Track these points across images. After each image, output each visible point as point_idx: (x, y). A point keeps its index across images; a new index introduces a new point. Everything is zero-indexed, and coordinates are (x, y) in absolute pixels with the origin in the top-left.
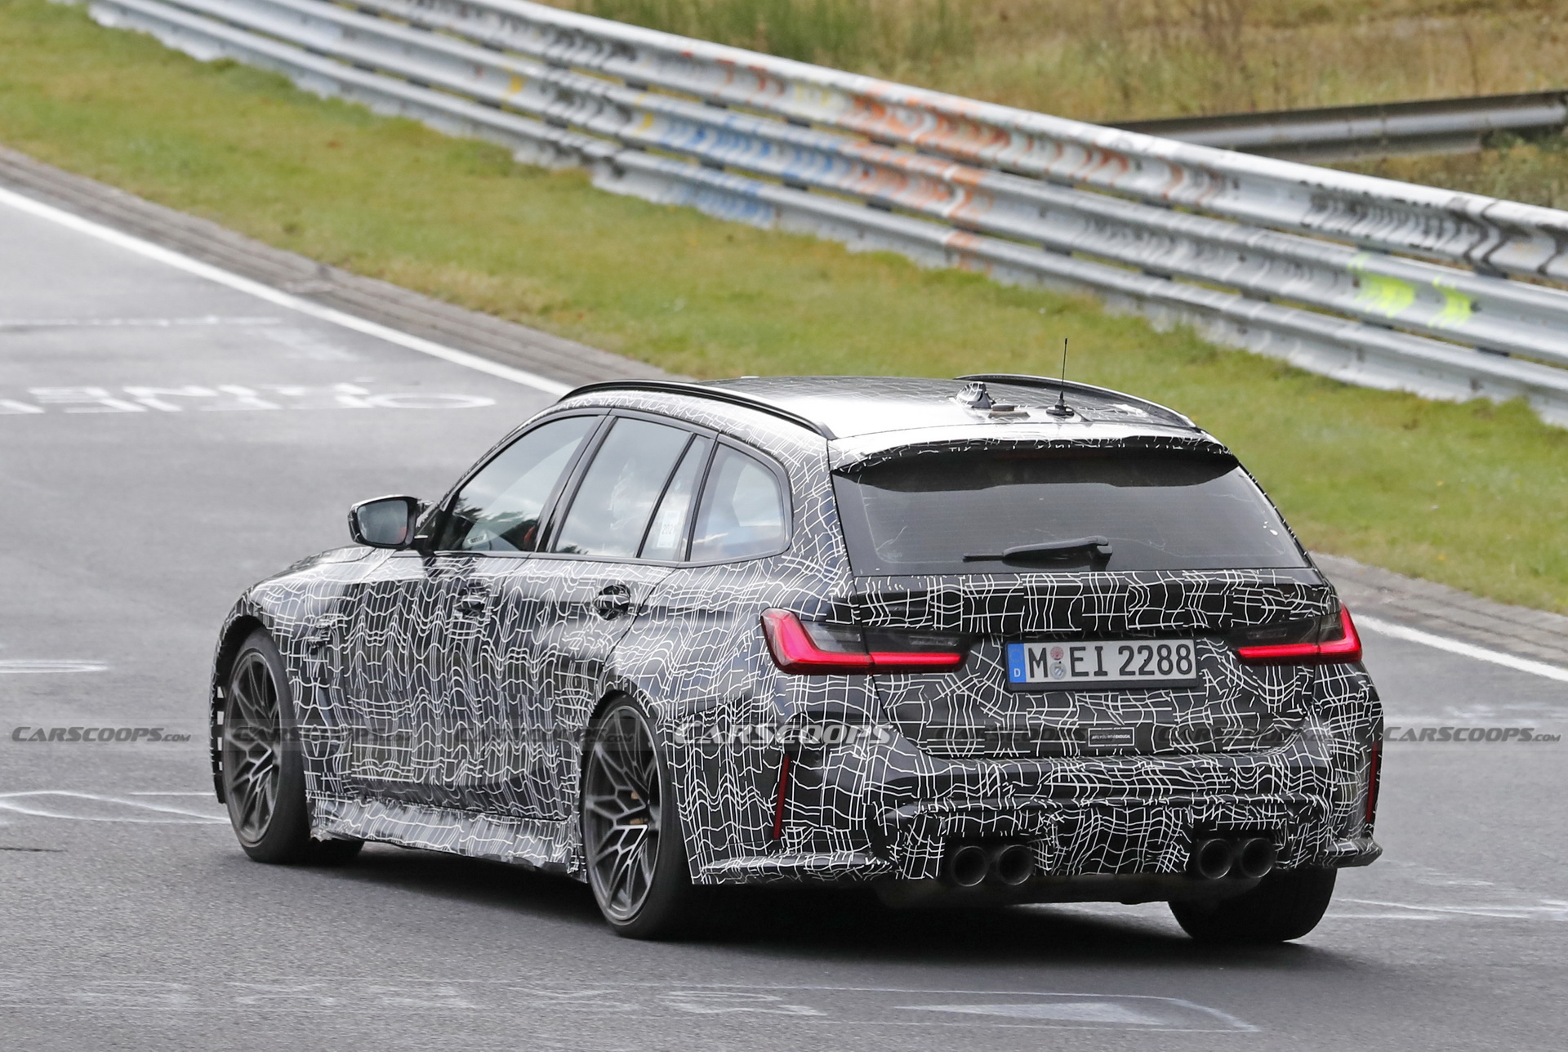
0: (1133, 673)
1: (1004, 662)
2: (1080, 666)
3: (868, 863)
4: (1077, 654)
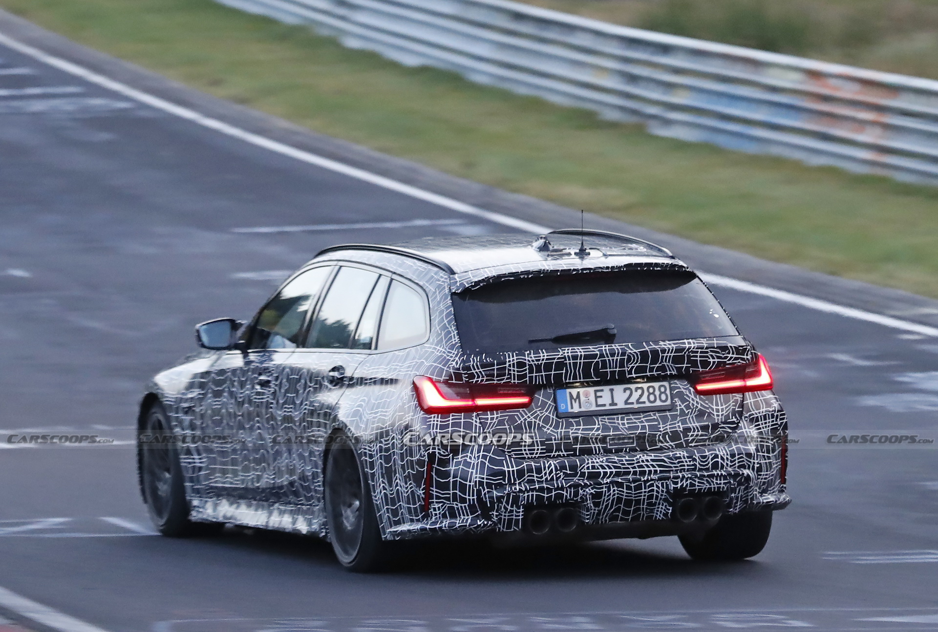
0: (632, 403)
1: (555, 401)
2: (600, 401)
3: (479, 523)
4: (599, 394)
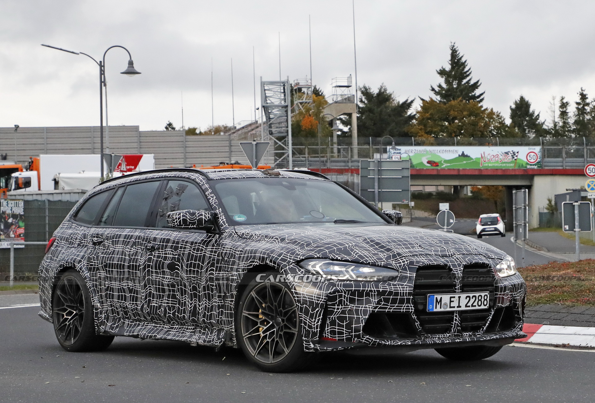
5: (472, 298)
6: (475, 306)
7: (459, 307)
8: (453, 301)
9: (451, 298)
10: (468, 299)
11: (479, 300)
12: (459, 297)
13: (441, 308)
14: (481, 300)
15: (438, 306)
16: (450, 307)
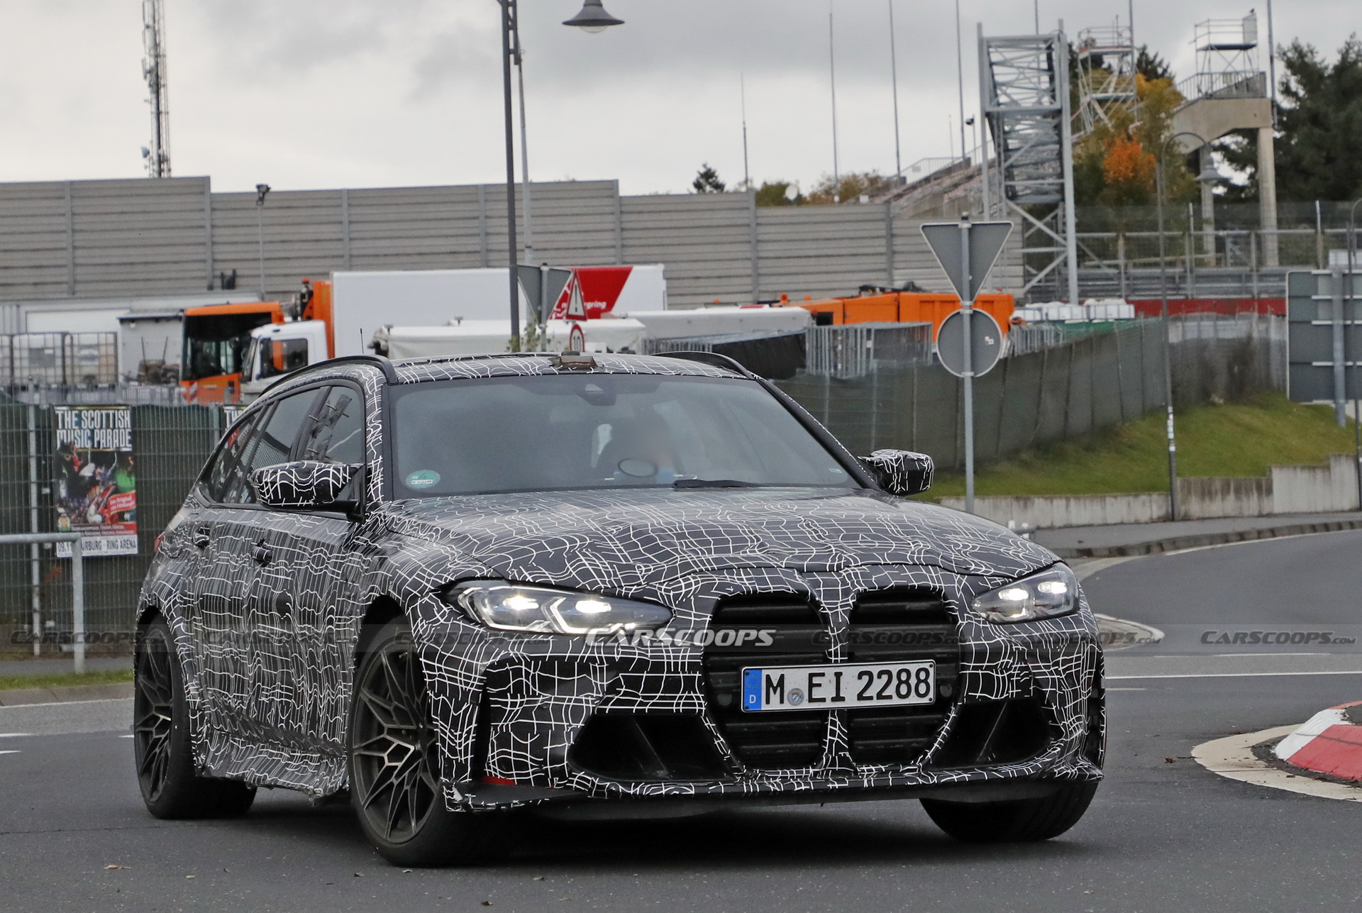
5: (879, 677)
6: (890, 697)
7: (838, 698)
8: (819, 685)
9: (811, 676)
10: (866, 678)
11: (900, 682)
12: (838, 675)
13: (782, 701)
14: (907, 682)
15: (775, 698)
16: (811, 700)
